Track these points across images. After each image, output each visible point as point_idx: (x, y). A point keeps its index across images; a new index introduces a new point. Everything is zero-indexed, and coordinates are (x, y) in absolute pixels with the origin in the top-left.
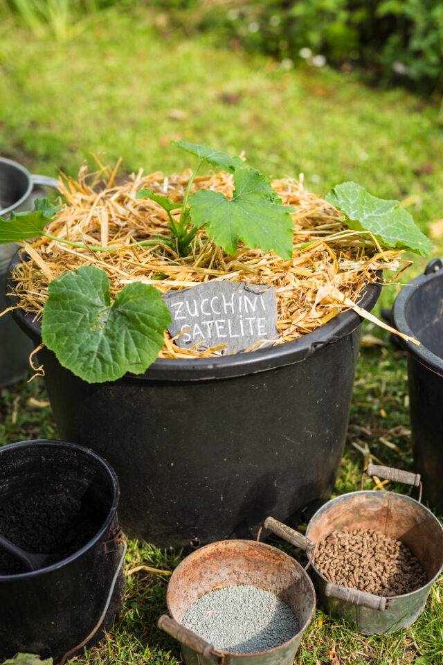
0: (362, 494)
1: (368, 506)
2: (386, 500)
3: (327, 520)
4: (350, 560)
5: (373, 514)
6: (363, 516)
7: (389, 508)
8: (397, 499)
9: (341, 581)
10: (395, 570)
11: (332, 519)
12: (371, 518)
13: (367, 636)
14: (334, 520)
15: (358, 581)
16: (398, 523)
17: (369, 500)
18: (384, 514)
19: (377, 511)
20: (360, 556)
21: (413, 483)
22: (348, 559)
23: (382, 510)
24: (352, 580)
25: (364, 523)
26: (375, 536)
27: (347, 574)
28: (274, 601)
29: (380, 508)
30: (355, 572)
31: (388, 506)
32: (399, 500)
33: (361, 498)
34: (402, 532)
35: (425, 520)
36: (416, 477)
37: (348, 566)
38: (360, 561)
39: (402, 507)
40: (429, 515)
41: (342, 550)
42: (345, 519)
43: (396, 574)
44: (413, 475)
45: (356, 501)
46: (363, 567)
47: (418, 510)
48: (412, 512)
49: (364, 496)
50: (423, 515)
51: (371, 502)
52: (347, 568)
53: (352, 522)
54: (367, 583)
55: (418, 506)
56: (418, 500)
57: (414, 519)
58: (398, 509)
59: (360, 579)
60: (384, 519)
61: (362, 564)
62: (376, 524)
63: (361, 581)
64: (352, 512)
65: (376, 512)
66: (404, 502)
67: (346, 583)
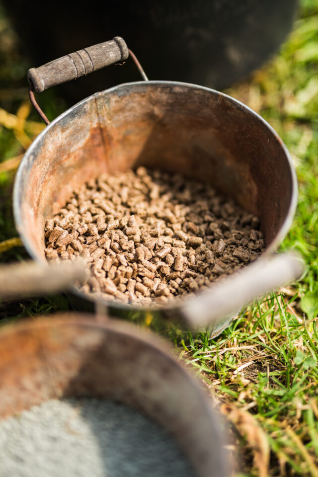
0: (54, 127)
1: (69, 144)
2: (94, 115)
3: (31, 212)
4: (117, 246)
5: (81, 153)
6: (70, 167)
7: (102, 126)
8: (109, 101)
9: (131, 288)
10: (180, 211)
11: (35, 205)
12: (81, 163)
13: (223, 336)
14: (38, 204)
15: (154, 267)
16: (124, 141)
17: (67, 132)
18: (98, 140)
19: (86, 145)
20: (121, 228)
21: (119, 58)
22: (111, 248)
23: (93, 137)
24: (147, 272)
25: (75, 177)
26: (102, 185)
27: (130, 270)
28: (70, 414)
29: (88, 135)
30: (141, 258)
31: (99, 124)
32: (114, 99)
33: (55, 138)
34: (135, 151)
35: (172, 105)
36: (118, 43)
37: (122, 257)
38: (131, 237)
39: (122, 110)
40: (177, 90)
41: (89, 239)
42: (48, 191)
43: (187, 215)
44: (112, 43)
45: (51, 148)
46: (142, 241)
47: (153, 95)
48: (142, 107)
49: (59, 129)
50: (164, 97)
51: (72, 135)
52: (124, 262)
53: (59, 189)
54: (171, 260)
55: (149, 89)
56: (143, 79)
57: (151, 116)
58: (116, 118)
59: (155, 262)
60: (100, 150)
61: (137, 238)
62: (91, 167)
63: (160, 263)
64: (52, 173)
65: (85, 148)
66: (122, 97)
67: (140, 285)
